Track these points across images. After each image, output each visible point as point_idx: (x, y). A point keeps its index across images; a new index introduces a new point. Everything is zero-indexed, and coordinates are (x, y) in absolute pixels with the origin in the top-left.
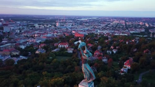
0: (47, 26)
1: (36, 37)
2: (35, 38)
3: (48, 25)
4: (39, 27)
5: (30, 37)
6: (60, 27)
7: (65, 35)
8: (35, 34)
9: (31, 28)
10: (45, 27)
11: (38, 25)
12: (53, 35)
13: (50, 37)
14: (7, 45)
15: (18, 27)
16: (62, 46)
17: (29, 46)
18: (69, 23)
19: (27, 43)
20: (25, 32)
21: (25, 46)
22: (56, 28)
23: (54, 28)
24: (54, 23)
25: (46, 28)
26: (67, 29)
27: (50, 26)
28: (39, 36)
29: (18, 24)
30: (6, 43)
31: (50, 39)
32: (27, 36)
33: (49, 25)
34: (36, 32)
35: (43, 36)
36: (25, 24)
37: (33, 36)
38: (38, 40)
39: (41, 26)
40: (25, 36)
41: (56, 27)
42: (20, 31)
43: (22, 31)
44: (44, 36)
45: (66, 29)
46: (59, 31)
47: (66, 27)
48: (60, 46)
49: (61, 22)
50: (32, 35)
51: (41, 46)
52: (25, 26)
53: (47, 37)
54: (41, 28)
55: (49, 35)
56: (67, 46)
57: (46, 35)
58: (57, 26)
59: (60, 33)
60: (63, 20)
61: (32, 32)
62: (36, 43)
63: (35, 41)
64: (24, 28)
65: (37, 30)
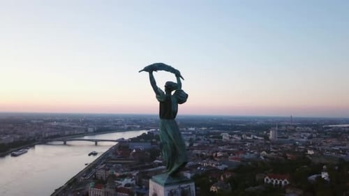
0: (248, 138)
1: (220, 157)
2: (216, 159)
3: (250, 136)
4: (230, 138)
5: (207, 157)
6: (277, 139)
7: (286, 157)
8: (217, 152)
9: (212, 140)
10: (242, 138)
11: (230, 134)
12: (259, 156)
13: (248, 160)
14: (160, 167)
15: (189, 137)
16: (274, 181)
17: (200, 173)
18: (303, 132)
19: (199, 168)
20: (198, 148)
21: (193, 174)
22: (268, 142)
23: (263, 142)
24: (265, 132)
25: (244, 141)
26: (295, 144)
27: (256, 137)
28: (226, 157)
29: (189, 131)
30: (160, 164)
31: (249, 163)
32: (202, 155)
33: (252, 136)
34: (221, 148)
35: (234, 157)
36: (202, 133)
37: (214, 155)
38: (220, 165)
39: (235, 136)
40: (197, 155)
41: (269, 140)
42: (191, 145)
43: (195, 145)
44: (236, 156)
45: (291, 146)
46: (274, 148)
47: (292, 140)
48: (267, 180)
49: (283, 131)
50: (213, 153)
51: (224, 177)
52: (201, 135)
53: (243, 160)
54: (233, 140)
55: (247, 156)
56: (286, 182)
57: (241, 155)
58: (271, 137)
59: (275, 152)
60: (286, 126)
61: (212, 147)
62: (216, 169)
63: (214, 166)
64: (199, 139)
65: (223, 144)
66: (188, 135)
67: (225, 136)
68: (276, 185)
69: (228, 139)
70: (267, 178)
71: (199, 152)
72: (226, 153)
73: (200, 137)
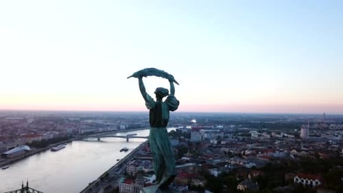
0: (277, 136)
1: (248, 155)
2: (244, 157)
3: (280, 134)
4: (259, 136)
5: (236, 155)
6: (308, 137)
7: (318, 156)
8: (245, 150)
9: (241, 138)
10: (271, 136)
11: (259, 132)
12: (288, 154)
13: (278, 158)
14: (187, 164)
15: (217, 135)
16: (305, 181)
17: (228, 171)
18: (337, 130)
19: (226, 166)
20: (226, 145)
21: (220, 172)
22: (299, 140)
23: (294, 140)
24: (296, 130)
25: (273, 139)
26: (328, 143)
27: (286, 135)
28: (253, 154)
29: (218, 129)
30: (187, 162)
31: (279, 162)
32: (230, 153)
33: (282, 134)
34: (250, 146)
35: (262, 155)
36: (231, 130)
37: (242, 152)
38: (248, 163)
39: (264, 134)
40: (225, 152)
41: (301, 138)
42: (219, 142)
43: (222, 143)
44: (265, 154)
45: (323, 145)
46: (305, 147)
47: (324, 138)
48: (297, 180)
49: (315, 129)
50: (241, 151)
51: (252, 176)
52: (230, 133)
53: (272, 159)
54: (262, 138)
55: (277, 154)
56: (317, 183)
57: (269, 154)
58: (301, 135)
59: (306, 151)
60: (319, 123)
61: (241, 145)
62: (244, 168)
63: (241, 164)
64: (227, 137)
65: (252, 142)
66: (216, 133)
67: (254, 134)
68: (306, 185)
69: (257, 136)
70: (297, 177)
71: (227, 150)
72: (254, 152)
73: (229, 135)
